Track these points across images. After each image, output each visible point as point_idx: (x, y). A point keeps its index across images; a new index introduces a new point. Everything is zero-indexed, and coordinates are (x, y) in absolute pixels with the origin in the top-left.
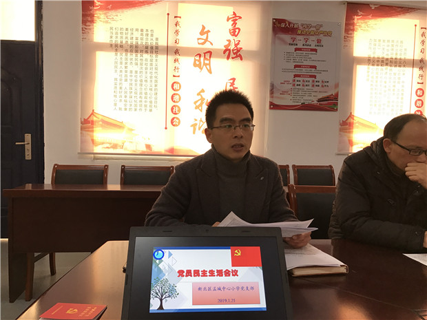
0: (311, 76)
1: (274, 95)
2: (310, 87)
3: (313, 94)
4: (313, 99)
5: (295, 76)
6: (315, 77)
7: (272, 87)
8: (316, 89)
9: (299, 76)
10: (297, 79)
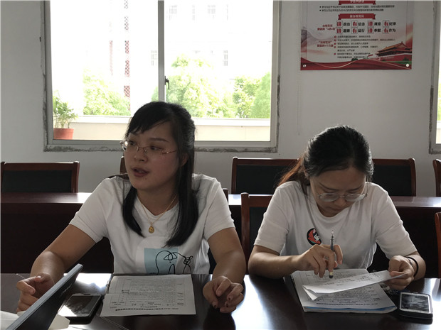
0: (367, 16)
1: (308, 48)
2: (366, 33)
3: (371, 44)
4: (371, 52)
5: (341, 17)
6: (373, 16)
7: (305, 35)
8: (374, 35)
9: (347, 16)
10: (344, 20)
